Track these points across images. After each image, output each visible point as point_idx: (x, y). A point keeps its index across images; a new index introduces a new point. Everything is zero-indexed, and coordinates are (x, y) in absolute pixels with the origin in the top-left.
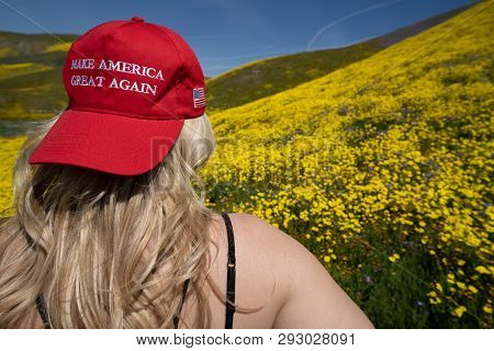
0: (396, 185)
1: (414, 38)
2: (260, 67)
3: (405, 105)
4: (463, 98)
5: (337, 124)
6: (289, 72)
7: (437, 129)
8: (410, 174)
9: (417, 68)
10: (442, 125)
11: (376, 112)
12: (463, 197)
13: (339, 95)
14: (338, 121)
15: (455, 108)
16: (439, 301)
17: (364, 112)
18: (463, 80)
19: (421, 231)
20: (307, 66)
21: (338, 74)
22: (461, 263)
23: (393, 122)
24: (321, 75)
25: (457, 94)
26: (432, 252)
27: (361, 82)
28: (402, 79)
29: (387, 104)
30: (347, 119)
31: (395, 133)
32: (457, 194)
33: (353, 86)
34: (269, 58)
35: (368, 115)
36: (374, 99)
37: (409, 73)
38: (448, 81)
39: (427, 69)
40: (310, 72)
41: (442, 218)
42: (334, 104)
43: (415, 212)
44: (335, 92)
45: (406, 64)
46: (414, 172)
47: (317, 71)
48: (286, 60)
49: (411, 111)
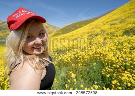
0: (97, 47)
1: (104, 16)
2: (72, 25)
3: (102, 31)
4: (115, 28)
5: (87, 36)
6: (78, 25)
7: (108, 35)
8: (100, 45)
9: (105, 22)
10: (109, 34)
11: (95, 32)
12: (112, 49)
13: (88, 29)
14: (87, 35)
15: (113, 30)
16: (104, 73)
17: (93, 32)
18: (115, 24)
19: (102, 57)
20: (82, 24)
21: (88, 25)
22: (110, 64)
23: (99, 34)
24: (84, 26)
25: (113, 27)
26: (104, 62)
27: (93, 26)
28: (101, 25)
29: (98, 31)
30: (89, 34)
31: (99, 36)
32: (110, 48)
33: (91, 27)
34: (73, 23)
35: (94, 33)
36: (95, 30)
37: (103, 24)
38: (111, 25)
39: (107, 23)
40: (82, 25)
41: (107, 54)
42: (87, 31)
43: (101, 53)
44: (87, 29)
45: (103, 22)
46: (101, 44)
47: (84, 25)
48: (77, 23)
49: (103, 32)
